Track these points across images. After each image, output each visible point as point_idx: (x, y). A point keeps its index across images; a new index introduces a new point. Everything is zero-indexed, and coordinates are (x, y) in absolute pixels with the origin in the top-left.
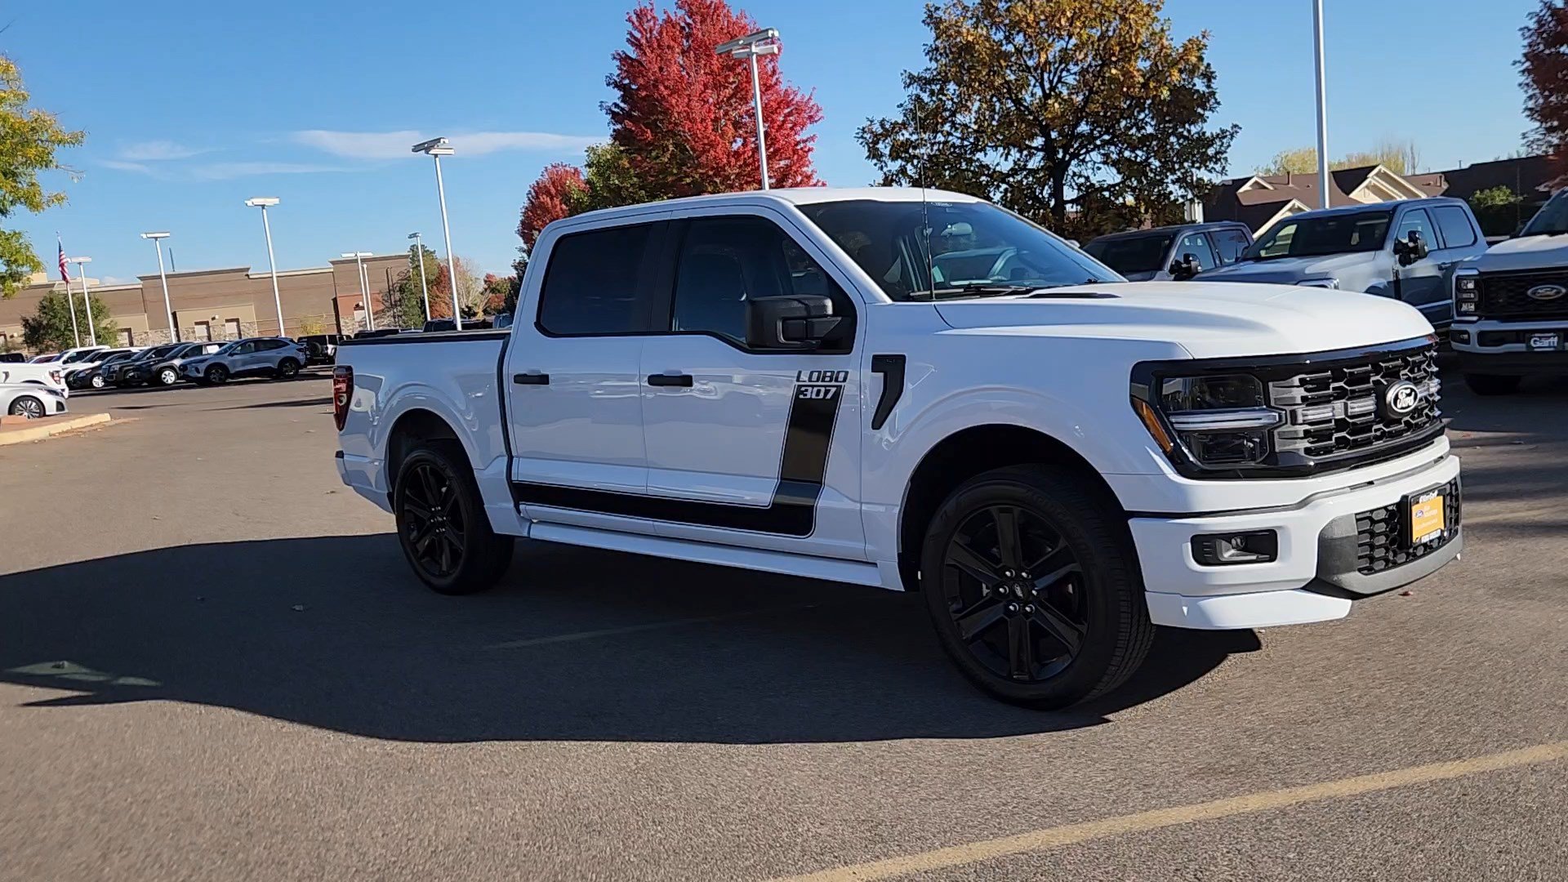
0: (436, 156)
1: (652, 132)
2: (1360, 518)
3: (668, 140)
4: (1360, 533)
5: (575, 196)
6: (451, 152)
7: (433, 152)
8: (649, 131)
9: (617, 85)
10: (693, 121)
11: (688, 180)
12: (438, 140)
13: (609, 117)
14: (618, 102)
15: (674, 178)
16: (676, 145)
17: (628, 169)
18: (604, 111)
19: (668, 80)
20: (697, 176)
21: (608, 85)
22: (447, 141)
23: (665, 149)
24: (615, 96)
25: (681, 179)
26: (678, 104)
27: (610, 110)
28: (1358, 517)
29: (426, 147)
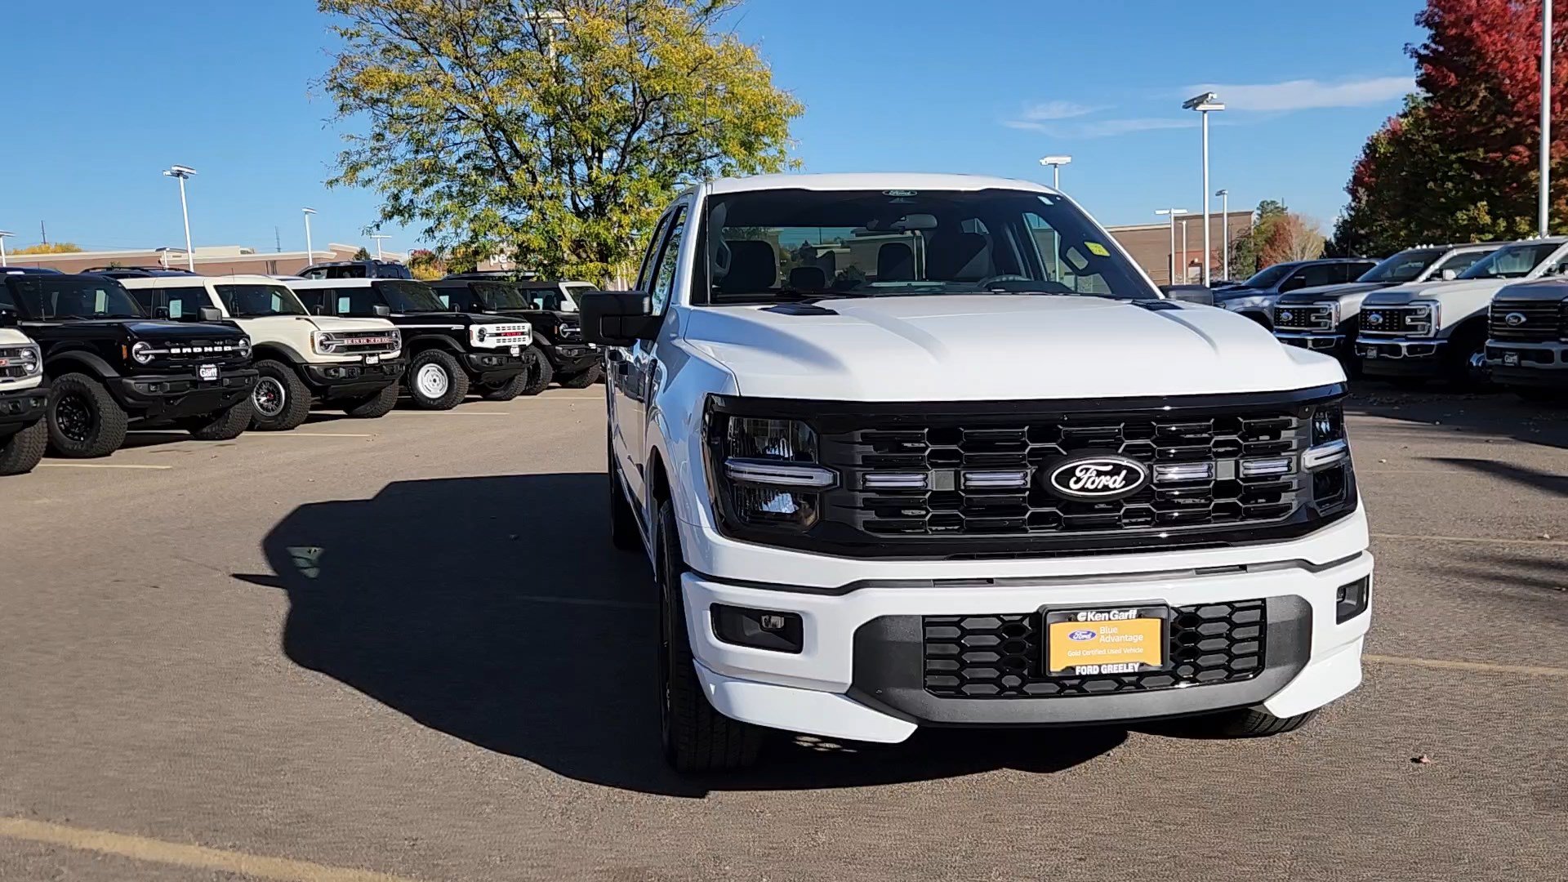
0: (1205, 112)
1: (1457, 76)
2: (928, 621)
3: (1479, 85)
4: (927, 641)
5: (1382, 151)
6: (1222, 107)
7: (1201, 107)
8: (1453, 76)
9: (1428, 24)
10: (1512, 61)
11: (1499, 131)
12: (1207, 95)
13: (1415, 60)
14: (1427, 42)
15: (1481, 129)
16: (1490, 90)
17: (1423, 119)
18: (1408, 54)
19: (1485, 14)
20: (1511, 126)
21: (1418, 23)
22: (1215, 96)
23: (1475, 95)
24: (1422, 36)
25: (1490, 130)
26: (1492, 43)
27: (1416, 52)
28: (927, 620)
29: (1192, 104)
